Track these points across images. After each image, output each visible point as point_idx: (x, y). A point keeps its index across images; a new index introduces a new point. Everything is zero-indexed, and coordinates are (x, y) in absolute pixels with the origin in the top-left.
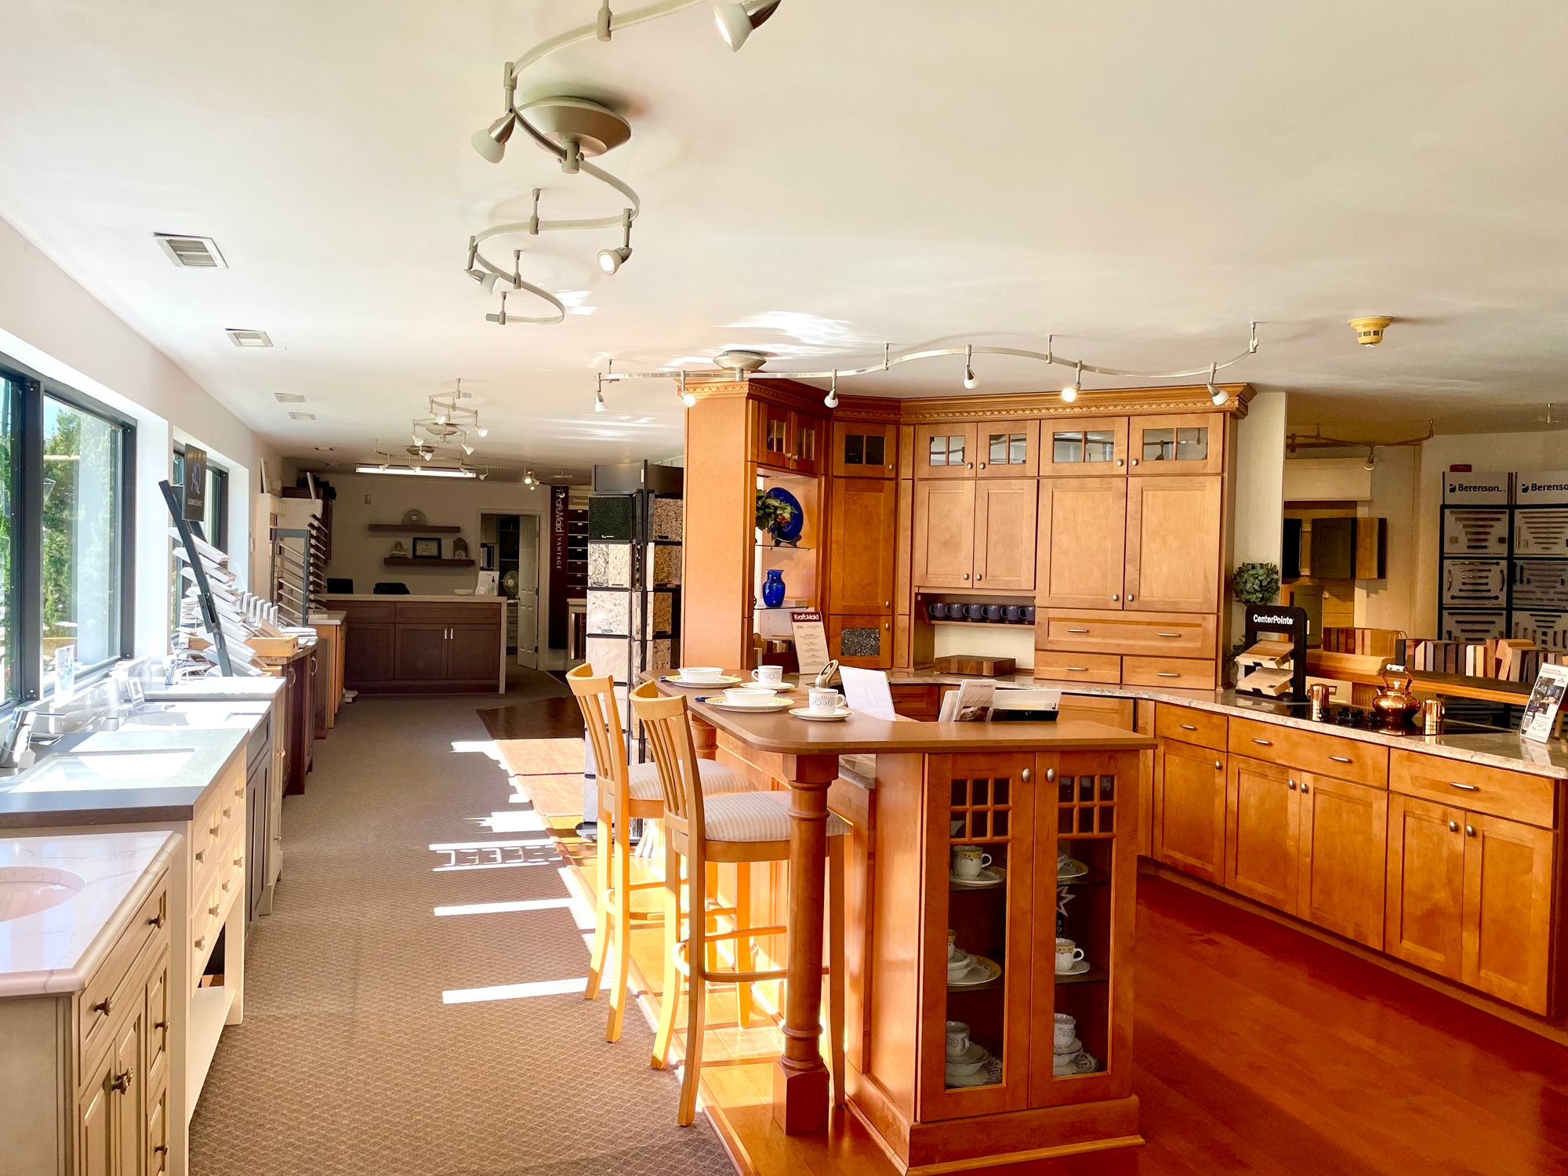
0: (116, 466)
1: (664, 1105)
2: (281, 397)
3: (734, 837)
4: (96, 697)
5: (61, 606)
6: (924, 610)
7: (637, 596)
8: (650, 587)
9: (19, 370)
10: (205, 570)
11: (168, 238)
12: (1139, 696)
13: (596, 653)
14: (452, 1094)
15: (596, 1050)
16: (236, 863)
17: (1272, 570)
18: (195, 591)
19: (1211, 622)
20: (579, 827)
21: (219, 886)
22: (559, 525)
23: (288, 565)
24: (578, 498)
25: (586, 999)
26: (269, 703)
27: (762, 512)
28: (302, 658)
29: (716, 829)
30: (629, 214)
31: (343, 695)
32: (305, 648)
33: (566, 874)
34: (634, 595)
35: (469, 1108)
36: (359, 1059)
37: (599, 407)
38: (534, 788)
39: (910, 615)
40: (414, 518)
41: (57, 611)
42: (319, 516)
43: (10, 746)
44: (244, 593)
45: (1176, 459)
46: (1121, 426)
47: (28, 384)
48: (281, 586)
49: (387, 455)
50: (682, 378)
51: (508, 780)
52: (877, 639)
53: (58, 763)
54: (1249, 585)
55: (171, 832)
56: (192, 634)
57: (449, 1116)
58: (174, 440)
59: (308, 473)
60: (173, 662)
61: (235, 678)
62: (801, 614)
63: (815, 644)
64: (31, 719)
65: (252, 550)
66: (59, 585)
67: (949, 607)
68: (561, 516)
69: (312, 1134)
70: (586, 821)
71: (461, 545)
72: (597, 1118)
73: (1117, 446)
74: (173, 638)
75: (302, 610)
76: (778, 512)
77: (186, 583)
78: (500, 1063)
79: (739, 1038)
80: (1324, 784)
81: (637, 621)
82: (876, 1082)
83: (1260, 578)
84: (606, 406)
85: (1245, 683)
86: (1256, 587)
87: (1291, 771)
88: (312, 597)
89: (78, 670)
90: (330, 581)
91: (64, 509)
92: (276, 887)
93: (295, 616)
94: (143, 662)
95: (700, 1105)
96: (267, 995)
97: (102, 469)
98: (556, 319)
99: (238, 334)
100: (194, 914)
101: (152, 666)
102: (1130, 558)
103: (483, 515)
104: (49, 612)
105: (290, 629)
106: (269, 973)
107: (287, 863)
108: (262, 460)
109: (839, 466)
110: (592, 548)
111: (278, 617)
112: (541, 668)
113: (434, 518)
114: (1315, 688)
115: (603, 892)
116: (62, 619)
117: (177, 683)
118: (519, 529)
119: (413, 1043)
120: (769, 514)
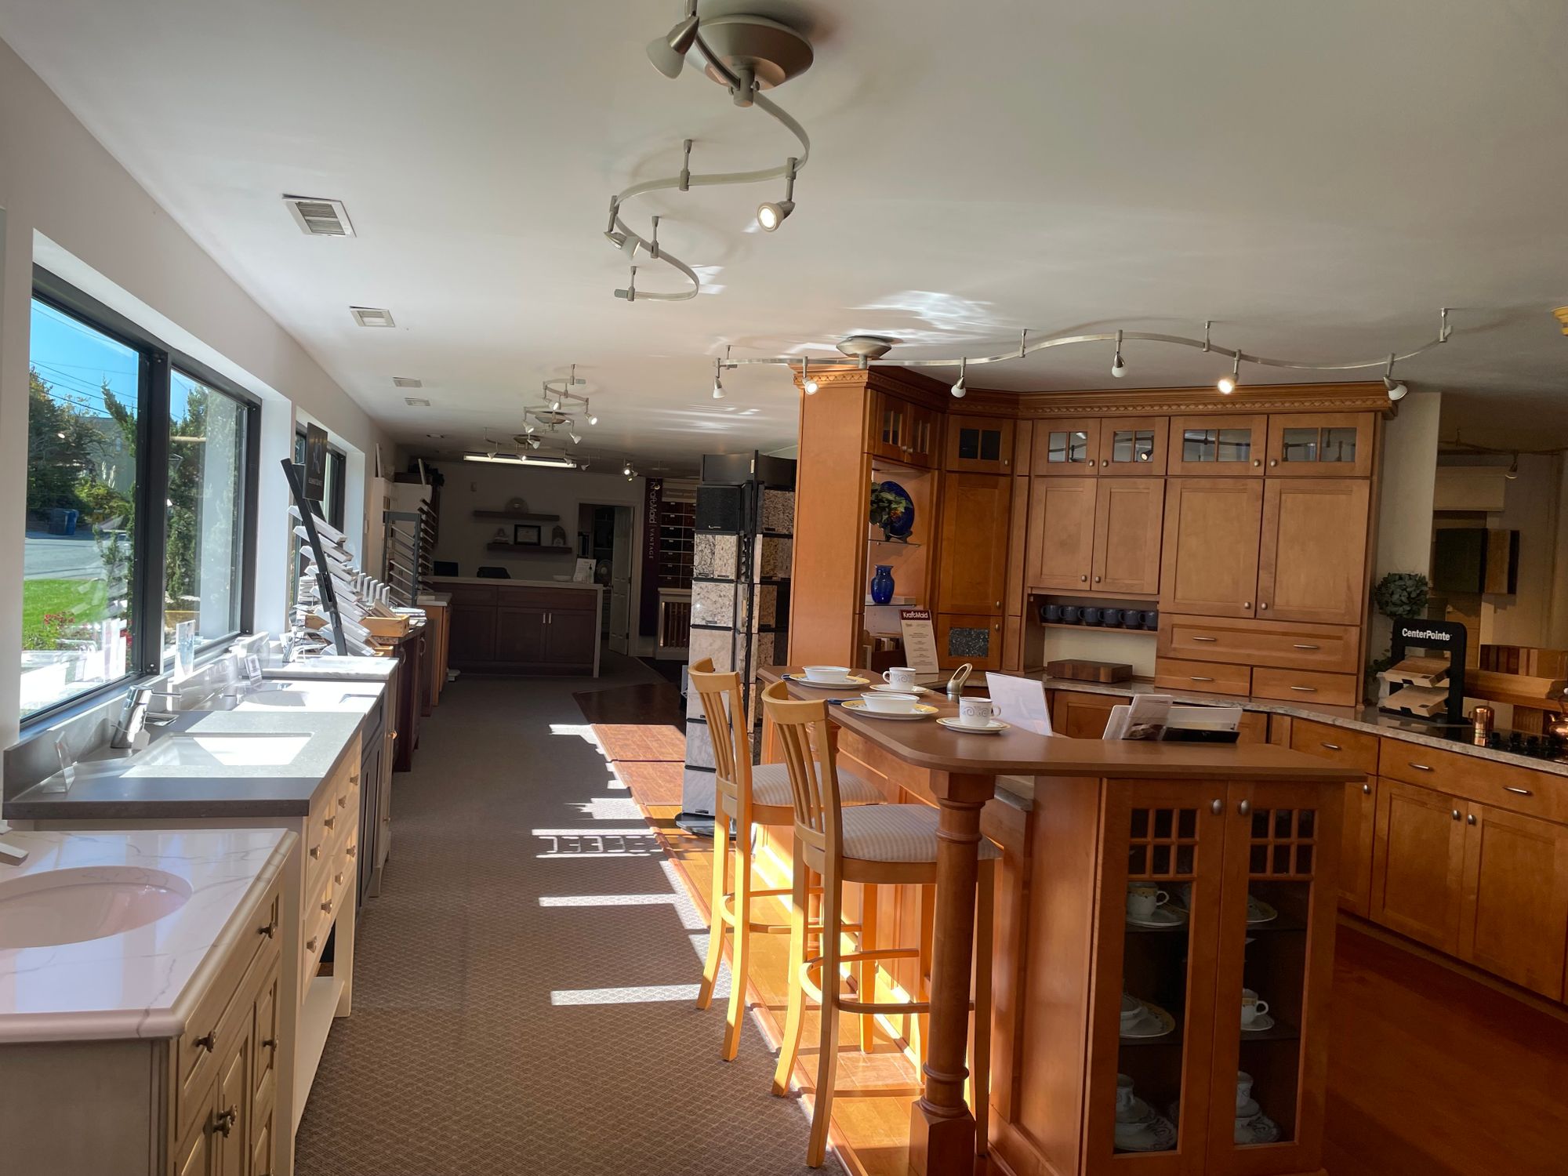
0: (241, 445)
1: (789, 1140)
2: (399, 382)
3: (875, 857)
4: (215, 673)
5: (187, 580)
6: (1036, 612)
7: (742, 588)
8: (757, 580)
9: (148, 340)
10: (324, 549)
11: (297, 201)
12: (1274, 711)
13: (700, 645)
14: (566, 1111)
15: (712, 1068)
16: (349, 852)
17: (1421, 581)
18: (313, 569)
19: (1354, 634)
20: (679, 818)
21: (332, 879)
22: (652, 517)
23: (399, 547)
24: (670, 490)
25: (698, 1009)
26: (383, 685)
27: (875, 505)
28: (412, 639)
29: (855, 847)
30: (794, 163)
31: (447, 674)
32: (415, 628)
33: (667, 865)
34: (740, 587)
35: (584, 1129)
36: (468, 1064)
37: (716, 394)
38: (631, 776)
39: (1021, 616)
40: (517, 505)
41: (183, 584)
42: (428, 501)
43: (124, 725)
44: (358, 573)
45: (1320, 461)
46: (1258, 426)
47: (157, 356)
48: (392, 567)
49: (495, 443)
50: (804, 364)
51: (605, 766)
52: (986, 640)
53: (174, 744)
54: (1396, 597)
55: (286, 829)
56: (308, 612)
57: (562, 1138)
58: (297, 422)
59: (420, 460)
60: (291, 640)
61: (350, 658)
62: (910, 612)
63: (923, 643)
64: (146, 697)
65: (366, 532)
66: (186, 560)
67: (1063, 609)
68: (655, 508)
69: (421, 1149)
70: (686, 812)
71: (559, 533)
72: (719, 1150)
73: (1254, 445)
74: (291, 615)
75: (411, 592)
76: (893, 506)
77: (305, 561)
78: (612, 1078)
79: (861, 1064)
80: (1495, 816)
81: (743, 614)
82: (1027, 1134)
83: (1408, 590)
84: (724, 392)
85: (1393, 702)
86: (1403, 599)
87: (1455, 800)
88: (420, 579)
89: (200, 644)
90: (436, 564)
91: (193, 487)
92: (384, 868)
93: (405, 597)
94: (261, 639)
95: (830, 1144)
96: (375, 985)
97: (227, 449)
98: (690, 295)
99: (362, 313)
100: (307, 915)
101: (270, 642)
102: (1265, 564)
103: (580, 504)
104: (177, 585)
105: (401, 609)
106: (377, 961)
107: (394, 842)
108: (377, 445)
109: (953, 461)
110: (698, 538)
111: (390, 598)
112: (631, 654)
113: (535, 506)
114: (1478, 710)
115: (719, 900)
116: (188, 593)
117: (294, 661)
118: (613, 519)
119: (524, 1048)
120: (884, 509)
